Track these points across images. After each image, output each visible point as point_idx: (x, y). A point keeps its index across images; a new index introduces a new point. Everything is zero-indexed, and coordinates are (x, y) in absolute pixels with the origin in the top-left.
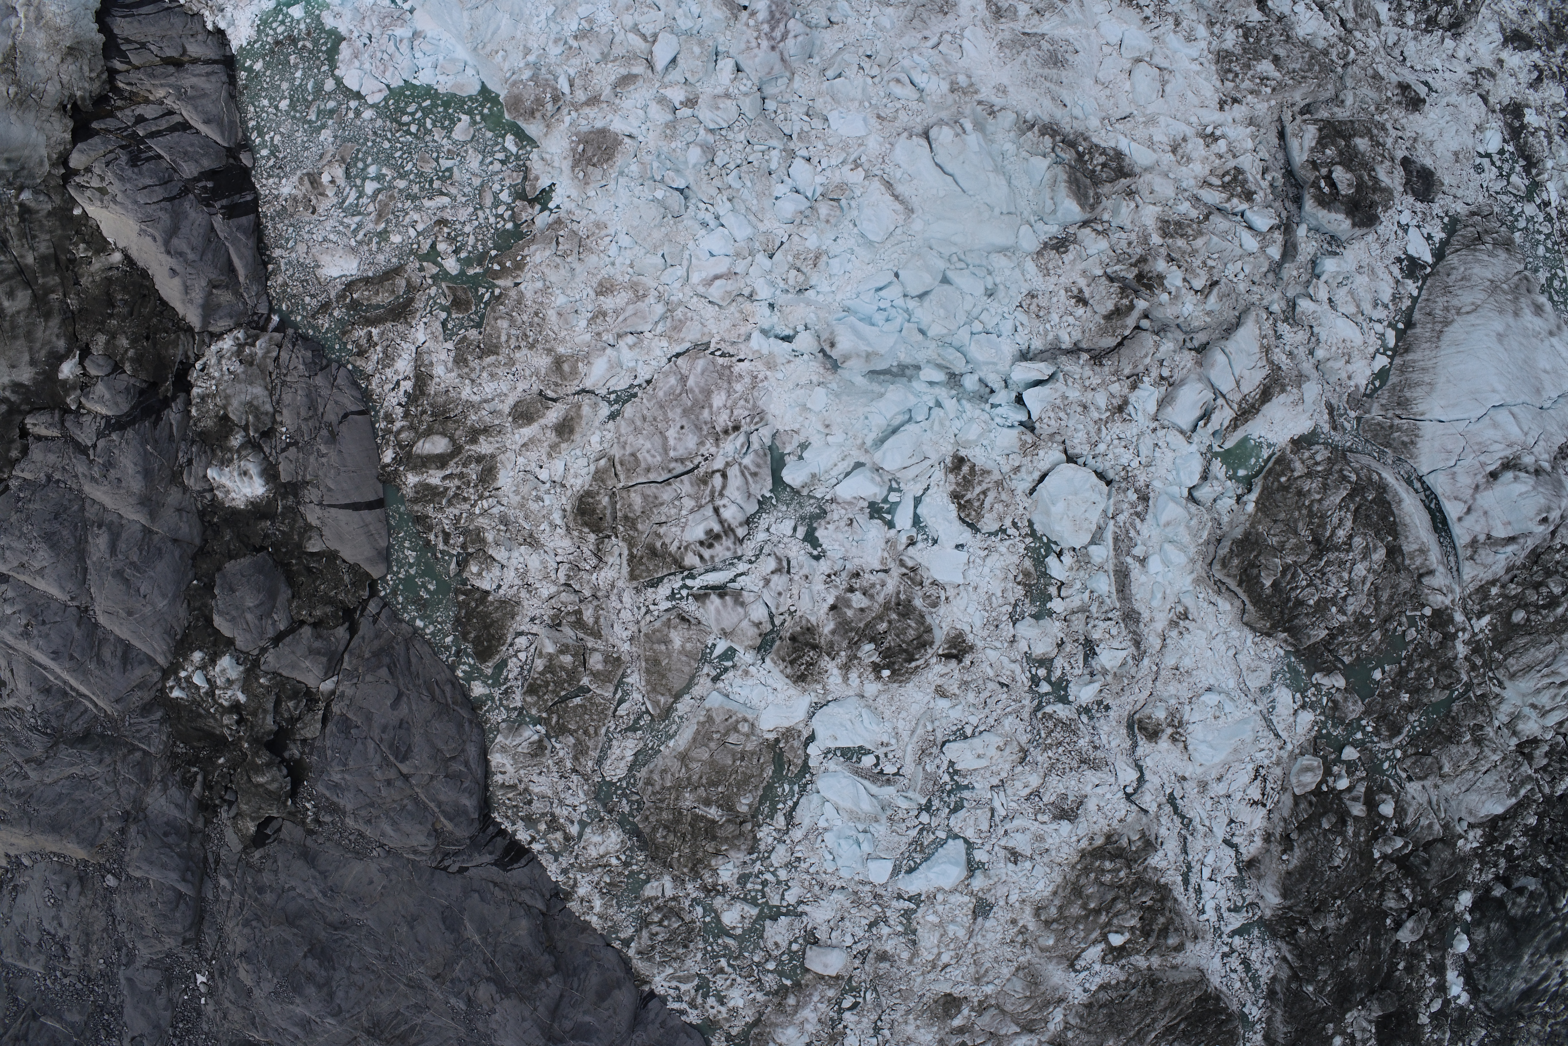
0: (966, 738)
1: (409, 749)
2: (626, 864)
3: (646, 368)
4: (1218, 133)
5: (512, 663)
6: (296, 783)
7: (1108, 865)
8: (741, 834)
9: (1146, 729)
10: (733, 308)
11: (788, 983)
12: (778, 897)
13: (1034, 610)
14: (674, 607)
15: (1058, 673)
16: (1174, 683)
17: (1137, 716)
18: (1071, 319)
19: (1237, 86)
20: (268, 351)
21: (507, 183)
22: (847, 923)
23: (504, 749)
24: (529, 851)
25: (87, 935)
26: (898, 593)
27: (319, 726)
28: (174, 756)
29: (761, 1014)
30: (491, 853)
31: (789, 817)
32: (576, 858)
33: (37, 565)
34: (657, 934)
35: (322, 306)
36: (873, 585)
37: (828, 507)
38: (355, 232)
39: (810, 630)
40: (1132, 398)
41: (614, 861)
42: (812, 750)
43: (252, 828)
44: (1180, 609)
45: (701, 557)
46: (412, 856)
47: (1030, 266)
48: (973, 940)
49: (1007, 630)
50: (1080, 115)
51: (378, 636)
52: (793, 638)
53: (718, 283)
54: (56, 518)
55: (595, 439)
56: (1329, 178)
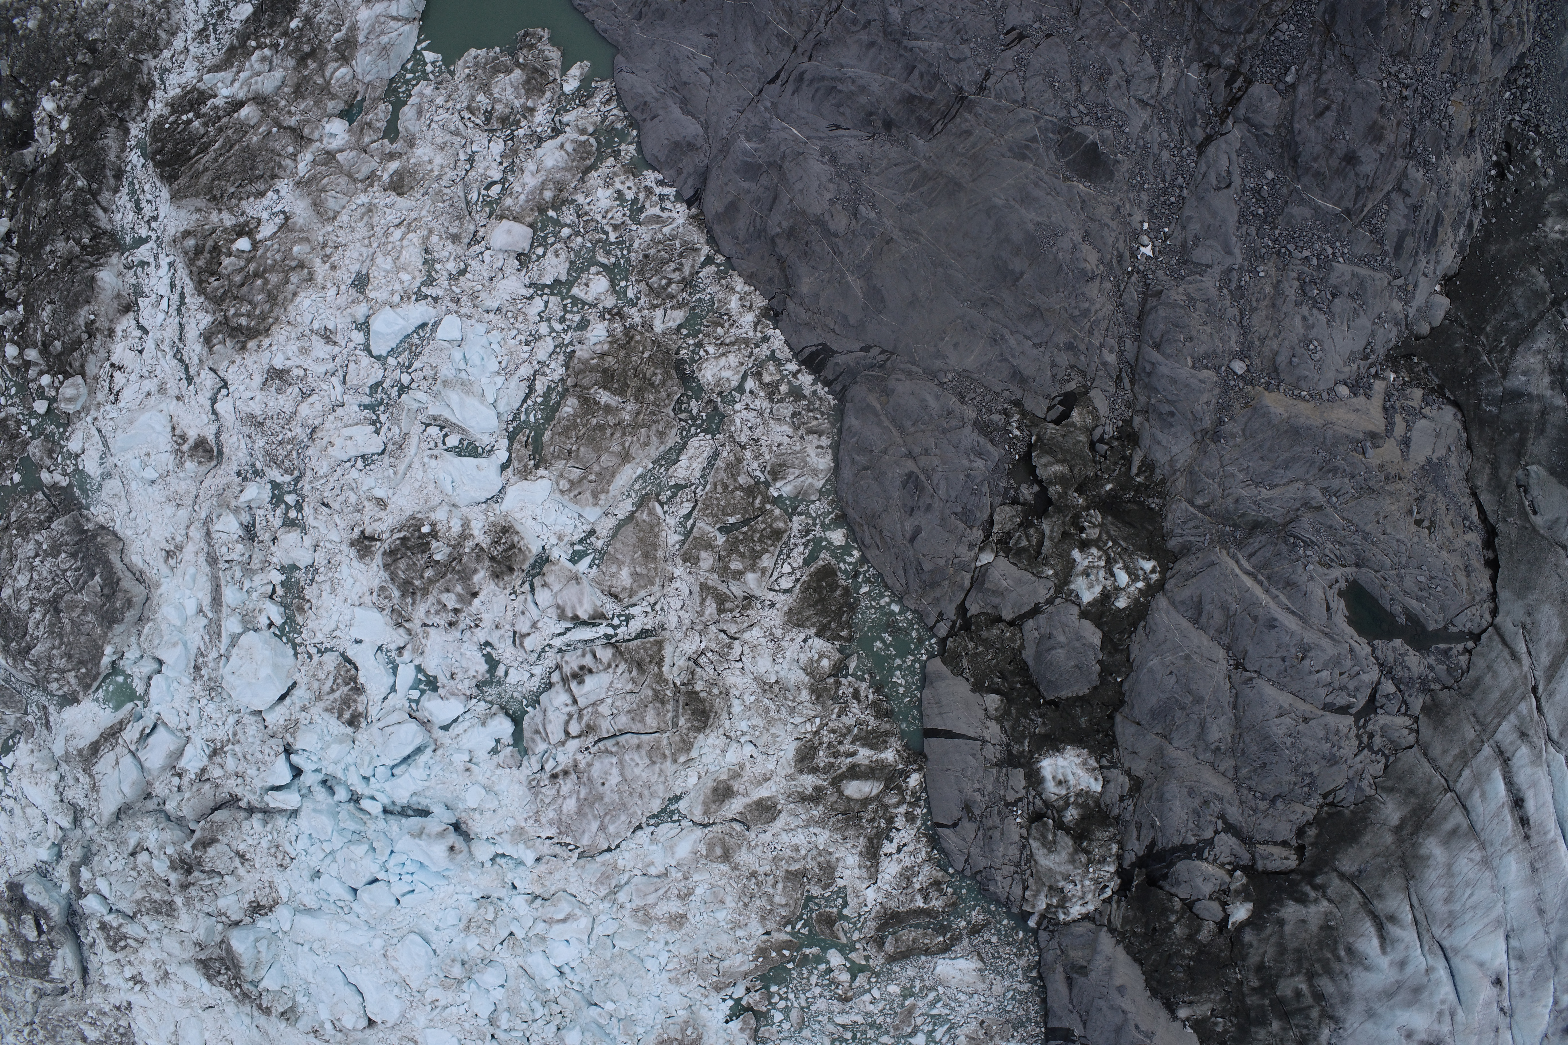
0: (363, 457)
1: (904, 485)
2: (700, 345)
3: (641, 841)
4: (131, 983)
5: (797, 560)
6: (1027, 458)
7: (244, 321)
8: (577, 374)
9: (206, 451)
10: (553, 889)
11: (551, 213)
12: (550, 305)
13: (296, 574)
14: (627, 608)
15: (278, 512)
16: (180, 491)
17: (213, 464)
18: (250, 841)
19: (117, 1020)
20: (1035, 896)
21: (775, 1028)
22: (486, 275)
23: (815, 472)
24: (801, 363)
25: (1274, 306)
26: (413, 604)
27: (996, 518)
28: (1162, 495)
29: (582, 180)
30: (837, 364)
31: (531, 389)
32: (752, 353)
33: (1287, 720)
34: (674, 271)
35: (979, 932)
36: (437, 613)
37: (475, 692)
38: (938, 999)
39: (496, 576)
40: (205, 760)
41: (711, 349)
42: (503, 455)
43: (1075, 413)
44: (172, 562)
45: (595, 656)
46: (914, 369)
47: (284, 894)
48: (372, 250)
49: (320, 558)
50: (244, 1017)
51: (937, 600)
52: (511, 570)
53: (561, 916)
54: (1265, 765)
55: (693, 780)
56: (40, 932)
